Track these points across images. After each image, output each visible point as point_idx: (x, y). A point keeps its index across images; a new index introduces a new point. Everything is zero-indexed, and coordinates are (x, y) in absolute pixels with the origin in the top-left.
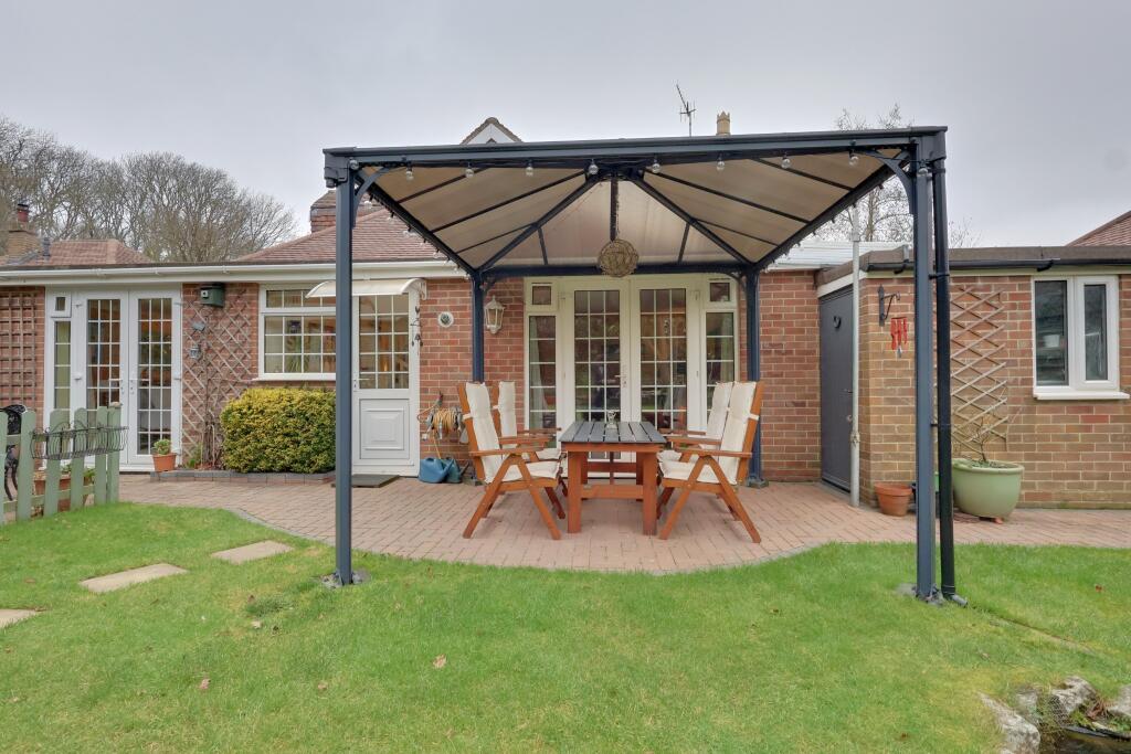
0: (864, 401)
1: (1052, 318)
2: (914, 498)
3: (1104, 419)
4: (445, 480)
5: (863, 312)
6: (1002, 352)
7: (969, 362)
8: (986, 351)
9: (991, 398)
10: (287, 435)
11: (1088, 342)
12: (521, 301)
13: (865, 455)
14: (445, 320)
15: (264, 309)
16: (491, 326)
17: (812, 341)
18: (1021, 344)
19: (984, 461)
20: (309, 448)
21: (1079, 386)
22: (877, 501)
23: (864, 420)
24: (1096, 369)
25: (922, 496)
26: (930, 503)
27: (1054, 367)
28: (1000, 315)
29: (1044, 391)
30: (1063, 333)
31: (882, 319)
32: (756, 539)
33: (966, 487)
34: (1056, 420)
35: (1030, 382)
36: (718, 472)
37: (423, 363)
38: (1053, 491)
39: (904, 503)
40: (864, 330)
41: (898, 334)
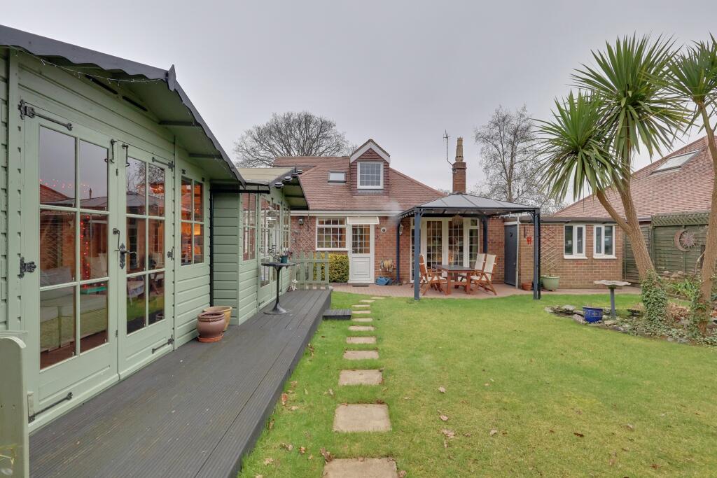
0: (520, 259)
1: (569, 237)
2: (533, 286)
3: (581, 264)
4: (387, 284)
5: (520, 233)
6: (556, 246)
7: (547, 248)
8: (552, 245)
9: (553, 258)
10: (336, 269)
11: (578, 243)
12: (410, 224)
13: (520, 274)
14: (384, 230)
15: (318, 225)
16: (401, 233)
17: (502, 239)
18: (561, 243)
19: (550, 275)
20: (343, 274)
21: (575, 255)
22: (523, 287)
23: (520, 264)
24: (580, 251)
25: (535, 286)
26: (536, 286)
27: (569, 250)
28: (556, 235)
29: (567, 257)
30: (572, 239)
31: (525, 236)
32: (496, 294)
33: (546, 283)
34: (570, 264)
35: (563, 254)
36: (486, 277)
37: (376, 245)
38: (568, 284)
39: (530, 287)
40: (520, 238)
41: (529, 241)
